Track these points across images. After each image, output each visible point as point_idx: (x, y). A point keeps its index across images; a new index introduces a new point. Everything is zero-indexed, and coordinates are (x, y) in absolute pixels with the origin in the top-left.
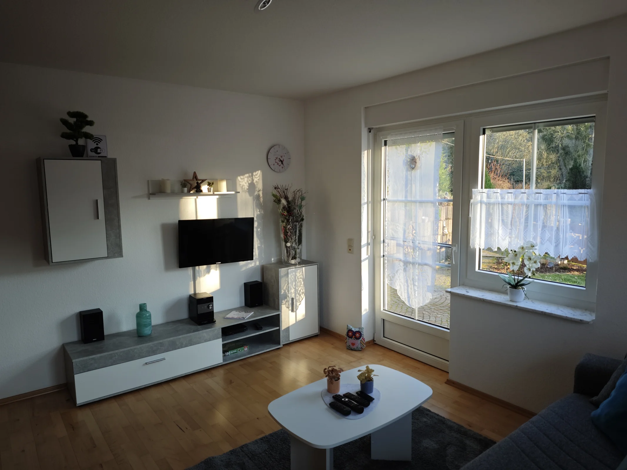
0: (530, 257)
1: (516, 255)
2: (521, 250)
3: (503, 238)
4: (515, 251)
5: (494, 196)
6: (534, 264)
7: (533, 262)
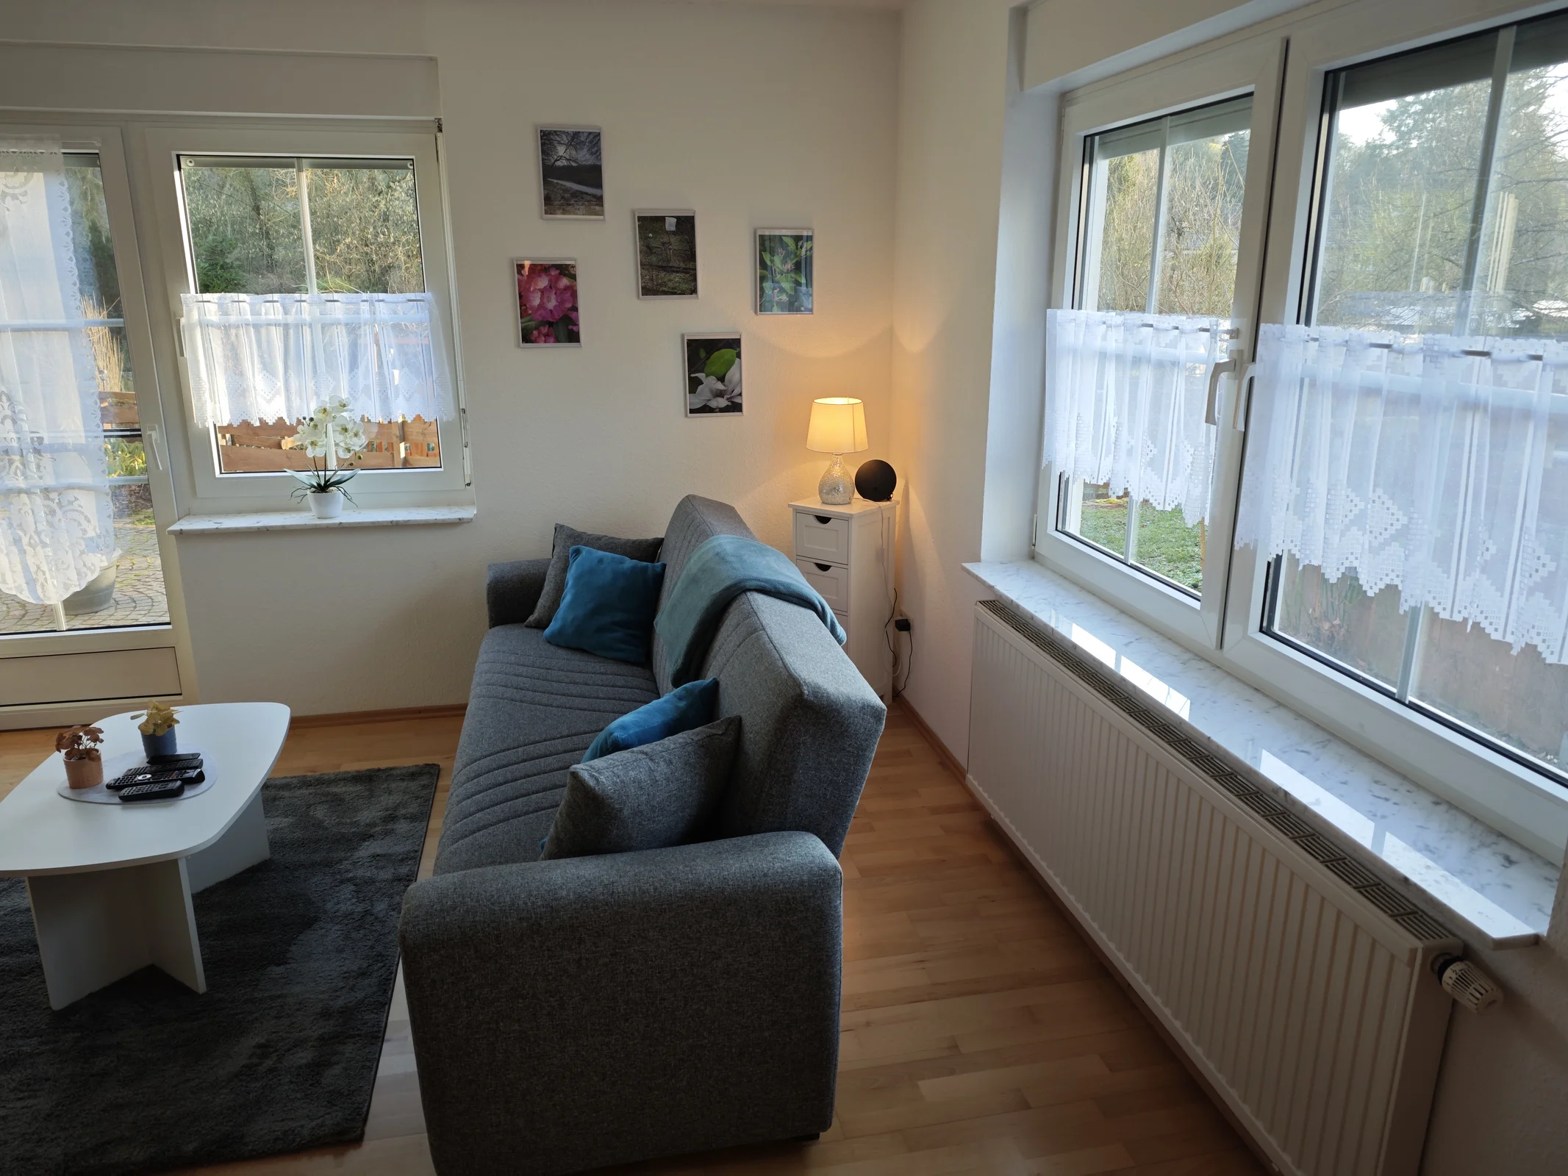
0: (344, 427)
1: (316, 426)
2: (321, 416)
3: (268, 398)
4: (312, 419)
5: (234, 309)
6: (355, 439)
7: (352, 434)
